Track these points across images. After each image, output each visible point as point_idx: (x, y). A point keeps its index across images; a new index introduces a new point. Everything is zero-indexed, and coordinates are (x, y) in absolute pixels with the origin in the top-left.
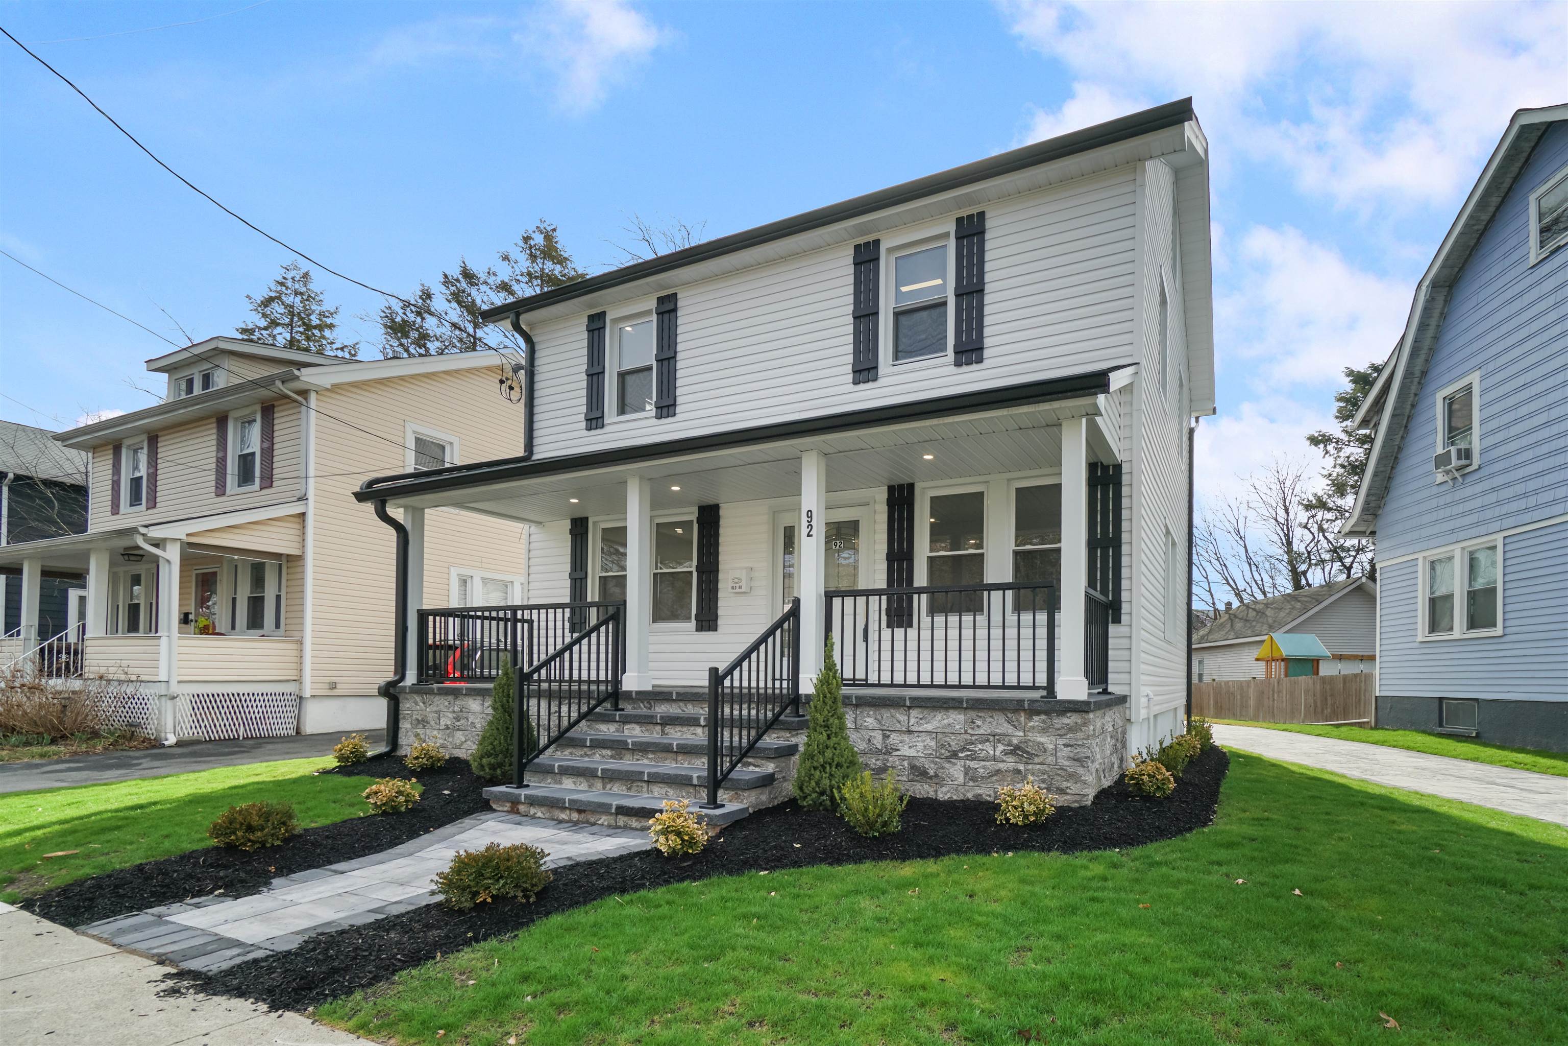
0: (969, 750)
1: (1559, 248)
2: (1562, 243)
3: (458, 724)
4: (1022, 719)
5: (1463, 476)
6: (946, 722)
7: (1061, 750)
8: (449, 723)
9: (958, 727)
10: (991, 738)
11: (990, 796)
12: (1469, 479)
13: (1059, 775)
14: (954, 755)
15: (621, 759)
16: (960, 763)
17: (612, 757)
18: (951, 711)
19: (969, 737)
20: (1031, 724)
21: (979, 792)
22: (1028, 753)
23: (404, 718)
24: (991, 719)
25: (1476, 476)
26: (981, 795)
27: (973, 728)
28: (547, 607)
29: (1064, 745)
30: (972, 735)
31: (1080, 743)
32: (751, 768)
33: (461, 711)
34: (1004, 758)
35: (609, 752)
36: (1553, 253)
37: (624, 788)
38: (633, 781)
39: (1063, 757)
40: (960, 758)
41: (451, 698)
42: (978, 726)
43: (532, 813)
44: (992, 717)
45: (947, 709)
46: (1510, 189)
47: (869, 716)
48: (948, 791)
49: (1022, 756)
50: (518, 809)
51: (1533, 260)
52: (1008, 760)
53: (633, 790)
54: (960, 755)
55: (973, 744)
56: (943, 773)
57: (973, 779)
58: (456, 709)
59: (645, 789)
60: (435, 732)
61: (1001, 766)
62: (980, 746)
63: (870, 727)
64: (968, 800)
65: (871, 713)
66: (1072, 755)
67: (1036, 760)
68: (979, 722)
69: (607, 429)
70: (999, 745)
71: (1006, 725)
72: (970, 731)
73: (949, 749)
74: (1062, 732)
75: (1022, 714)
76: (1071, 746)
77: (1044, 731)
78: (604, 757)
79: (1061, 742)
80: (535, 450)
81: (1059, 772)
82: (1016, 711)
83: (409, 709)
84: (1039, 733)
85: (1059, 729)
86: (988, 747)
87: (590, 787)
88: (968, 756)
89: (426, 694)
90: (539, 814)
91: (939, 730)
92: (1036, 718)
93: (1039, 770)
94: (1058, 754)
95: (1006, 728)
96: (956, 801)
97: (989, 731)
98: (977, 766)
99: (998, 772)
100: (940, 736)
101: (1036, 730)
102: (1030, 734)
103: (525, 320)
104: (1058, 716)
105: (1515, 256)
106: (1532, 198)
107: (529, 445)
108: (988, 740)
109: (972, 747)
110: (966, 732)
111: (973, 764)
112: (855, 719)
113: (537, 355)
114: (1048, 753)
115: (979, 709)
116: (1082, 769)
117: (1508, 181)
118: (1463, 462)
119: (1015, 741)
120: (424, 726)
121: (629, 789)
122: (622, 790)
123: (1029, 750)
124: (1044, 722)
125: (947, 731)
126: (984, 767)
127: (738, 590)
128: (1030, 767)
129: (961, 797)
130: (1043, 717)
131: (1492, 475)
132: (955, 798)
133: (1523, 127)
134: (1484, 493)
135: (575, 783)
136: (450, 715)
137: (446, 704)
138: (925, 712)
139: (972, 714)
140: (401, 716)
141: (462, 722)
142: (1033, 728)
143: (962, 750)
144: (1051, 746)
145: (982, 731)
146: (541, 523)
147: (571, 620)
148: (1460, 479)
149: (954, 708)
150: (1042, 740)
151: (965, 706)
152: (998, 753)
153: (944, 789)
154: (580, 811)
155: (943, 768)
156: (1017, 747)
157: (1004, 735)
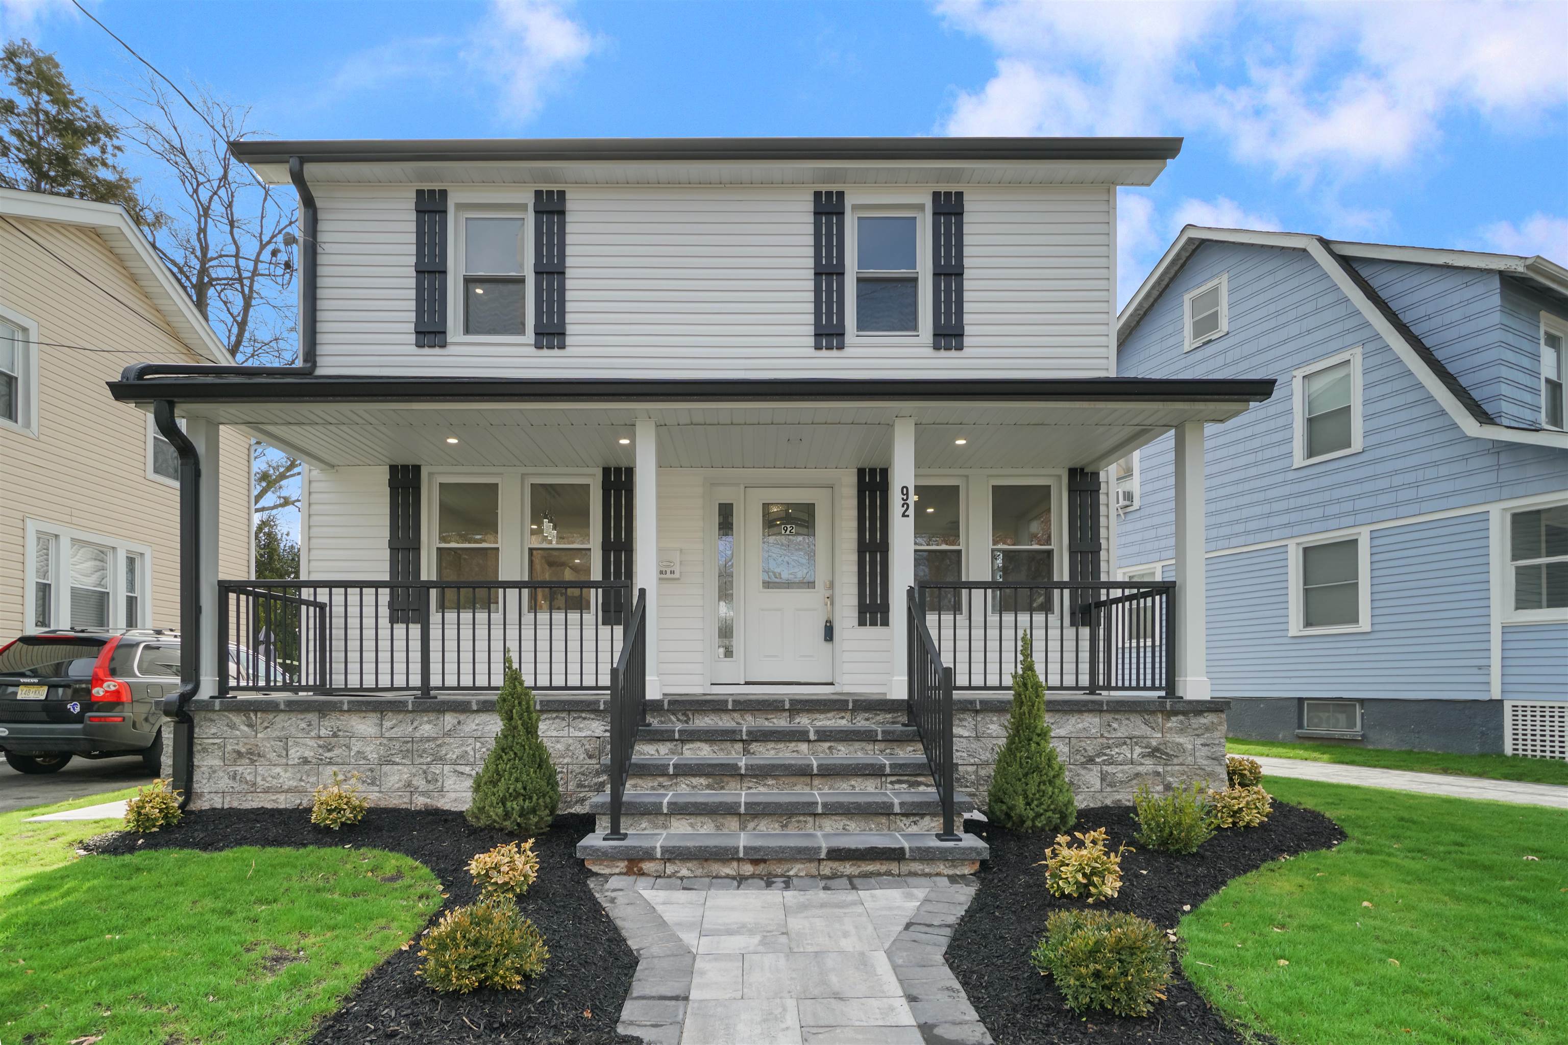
0: (1105, 755)
1: (1210, 341)
2: (1213, 337)
3: (329, 755)
4: (1160, 720)
5: (1125, 514)
6: (1080, 726)
7: (1200, 749)
8: (308, 754)
9: (1093, 731)
10: (1128, 741)
11: (1129, 801)
12: (1130, 517)
13: (1198, 775)
14: (1091, 760)
15: (722, 788)
16: (1096, 769)
17: (708, 787)
18: (1086, 714)
19: (1105, 741)
20: (1169, 725)
21: (1118, 797)
22: (1167, 754)
23: (205, 750)
24: (1127, 722)
25: (1137, 515)
26: (1119, 801)
27: (1109, 732)
28: (346, 585)
29: (1202, 745)
30: (1108, 738)
31: (1217, 742)
32: (922, 788)
33: (335, 735)
34: (1142, 761)
35: (703, 781)
36: (1205, 344)
37: (777, 825)
38: (791, 815)
39: (1202, 757)
40: (1096, 763)
41: (313, 717)
42: (1115, 730)
43: (668, 872)
44: (1128, 719)
45: (1080, 712)
46: (1167, 286)
47: (992, 722)
48: (1084, 799)
49: (1161, 758)
50: (641, 869)
51: (1187, 348)
52: (1146, 762)
53: (790, 826)
54: (1097, 760)
55: (1109, 747)
56: (1079, 780)
57: (1112, 785)
58: (323, 732)
59: (810, 825)
60: (278, 770)
61: (1140, 769)
62: (1117, 750)
63: (994, 735)
64: (1107, 807)
65: (995, 719)
66: (1209, 754)
67: (1175, 761)
68: (1115, 725)
69: (450, 350)
70: (1137, 747)
71: (1143, 726)
72: (1106, 735)
73: (1086, 754)
74: (1199, 732)
75: (1160, 715)
76: (1208, 745)
77: (1181, 731)
78: (694, 787)
79: (1199, 741)
80: (320, 361)
81: (1198, 772)
82: (1153, 713)
83: (215, 736)
84: (1177, 733)
85: (1197, 729)
86: (1125, 750)
87: (718, 828)
88: (1104, 760)
89: (256, 711)
90: (684, 872)
91: (1073, 735)
92: (1174, 719)
93: (1179, 771)
94: (1197, 754)
95: (1144, 730)
96: (1093, 809)
97: (1126, 734)
98: (1115, 771)
99: (1137, 775)
100: (1073, 741)
101: (1173, 731)
102: (1168, 735)
103: (311, 170)
104: (1195, 715)
105: (1171, 341)
106: (1187, 298)
107: (311, 354)
108: (1125, 743)
109: (1108, 751)
110: (1102, 736)
111: (1110, 769)
112: (976, 726)
113: (321, 226)
114: (1187, 754)
115: (1117, 711)
116: (1219, 767)
117: (1167, 280)
118: (1127, 503)
119: (1154, 743)
120: (253, 762)
121: (784, 826)
122: (774, 829)
123: (1168, 751)
124: (1181, 722)
125: (1081, 735)
126: (1122, 771)
127: (669, 575)
128: (1169, 768)
129: (1099, 805)
130: (1181, 717)
131: (1151, 516)
132: (1092, 805)
133: (1190, 240)
134: (1146, 529)
135: (692, 825)
136: (312, 743)
137: (303, 725)
138: (1057, 716)
139: (1108, 717)
140: (197, 748)
141: (337, 752)
142: (1171, 729)
143: (1098, 755)
144: (1190, 747)
145: (1119, 735)
146: (333, 466)
147: (391, 605)
148: (1123, 516)
149: (1090, 711)
150: (1181, 740)
151: (1105, 708)
152: (1135, 756)
153: (1080, 797)
154: (755, 862)
155: (1078, 775)
156: (1156, 749)
157: (1143, 737)
